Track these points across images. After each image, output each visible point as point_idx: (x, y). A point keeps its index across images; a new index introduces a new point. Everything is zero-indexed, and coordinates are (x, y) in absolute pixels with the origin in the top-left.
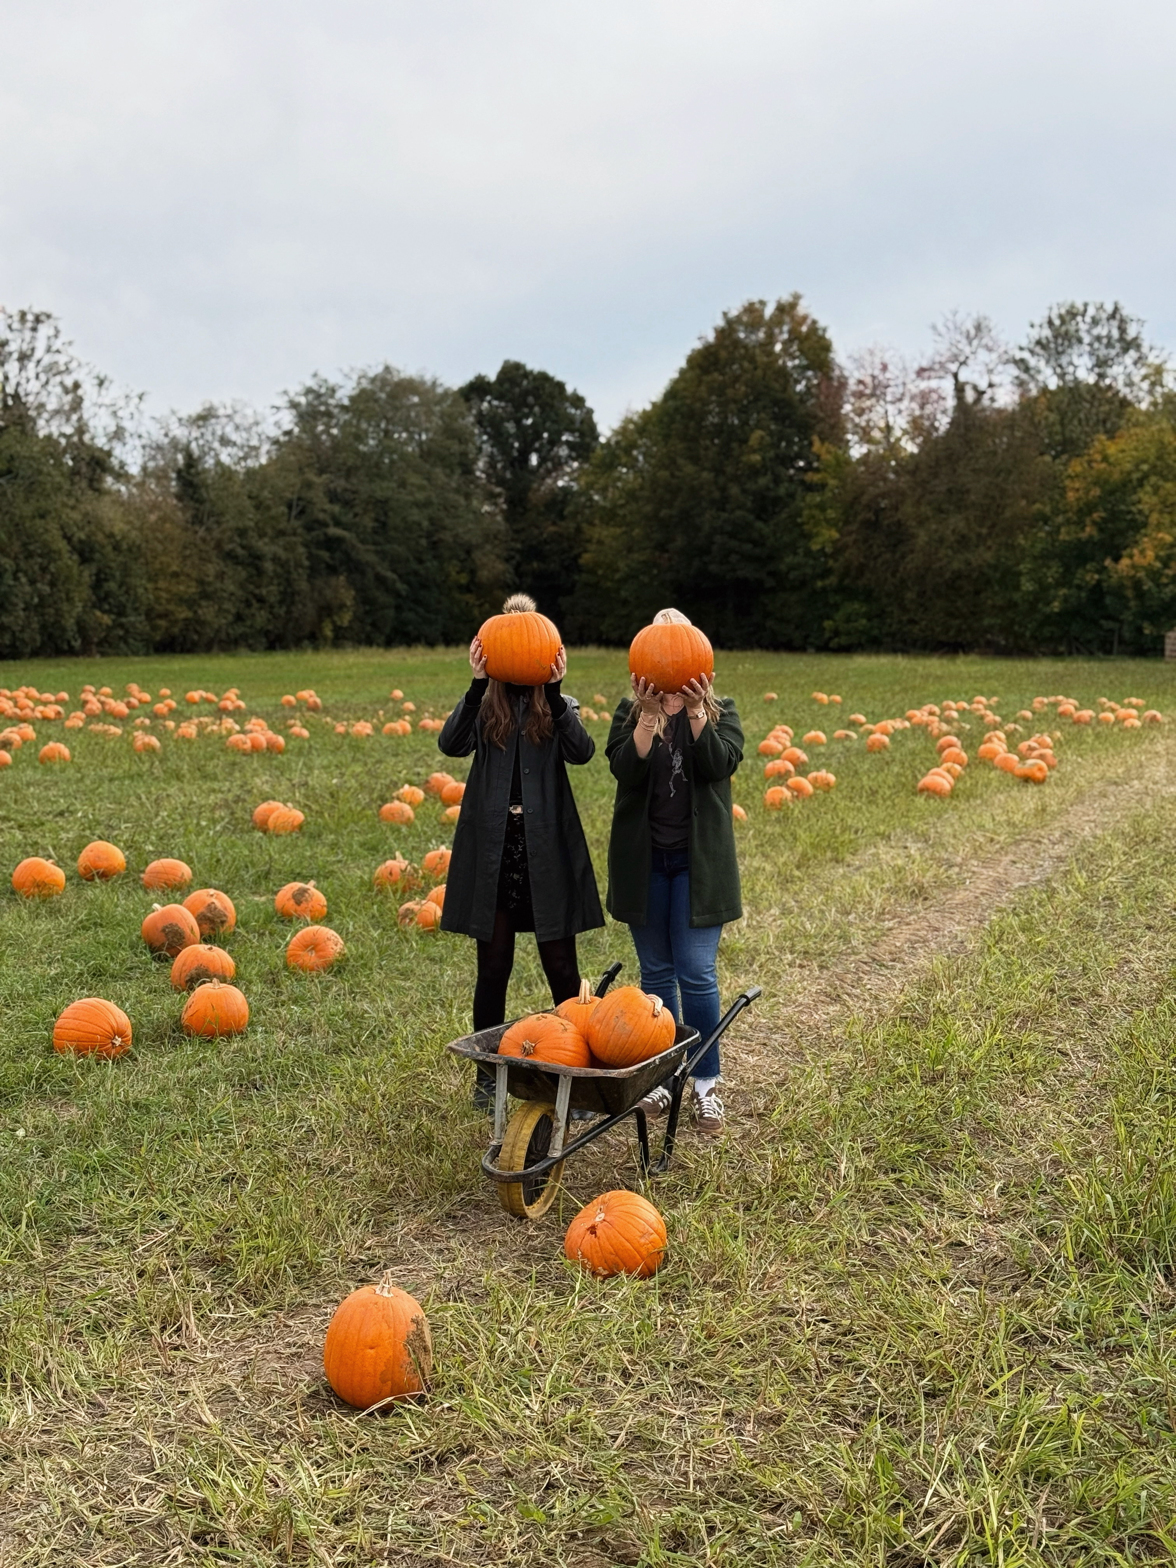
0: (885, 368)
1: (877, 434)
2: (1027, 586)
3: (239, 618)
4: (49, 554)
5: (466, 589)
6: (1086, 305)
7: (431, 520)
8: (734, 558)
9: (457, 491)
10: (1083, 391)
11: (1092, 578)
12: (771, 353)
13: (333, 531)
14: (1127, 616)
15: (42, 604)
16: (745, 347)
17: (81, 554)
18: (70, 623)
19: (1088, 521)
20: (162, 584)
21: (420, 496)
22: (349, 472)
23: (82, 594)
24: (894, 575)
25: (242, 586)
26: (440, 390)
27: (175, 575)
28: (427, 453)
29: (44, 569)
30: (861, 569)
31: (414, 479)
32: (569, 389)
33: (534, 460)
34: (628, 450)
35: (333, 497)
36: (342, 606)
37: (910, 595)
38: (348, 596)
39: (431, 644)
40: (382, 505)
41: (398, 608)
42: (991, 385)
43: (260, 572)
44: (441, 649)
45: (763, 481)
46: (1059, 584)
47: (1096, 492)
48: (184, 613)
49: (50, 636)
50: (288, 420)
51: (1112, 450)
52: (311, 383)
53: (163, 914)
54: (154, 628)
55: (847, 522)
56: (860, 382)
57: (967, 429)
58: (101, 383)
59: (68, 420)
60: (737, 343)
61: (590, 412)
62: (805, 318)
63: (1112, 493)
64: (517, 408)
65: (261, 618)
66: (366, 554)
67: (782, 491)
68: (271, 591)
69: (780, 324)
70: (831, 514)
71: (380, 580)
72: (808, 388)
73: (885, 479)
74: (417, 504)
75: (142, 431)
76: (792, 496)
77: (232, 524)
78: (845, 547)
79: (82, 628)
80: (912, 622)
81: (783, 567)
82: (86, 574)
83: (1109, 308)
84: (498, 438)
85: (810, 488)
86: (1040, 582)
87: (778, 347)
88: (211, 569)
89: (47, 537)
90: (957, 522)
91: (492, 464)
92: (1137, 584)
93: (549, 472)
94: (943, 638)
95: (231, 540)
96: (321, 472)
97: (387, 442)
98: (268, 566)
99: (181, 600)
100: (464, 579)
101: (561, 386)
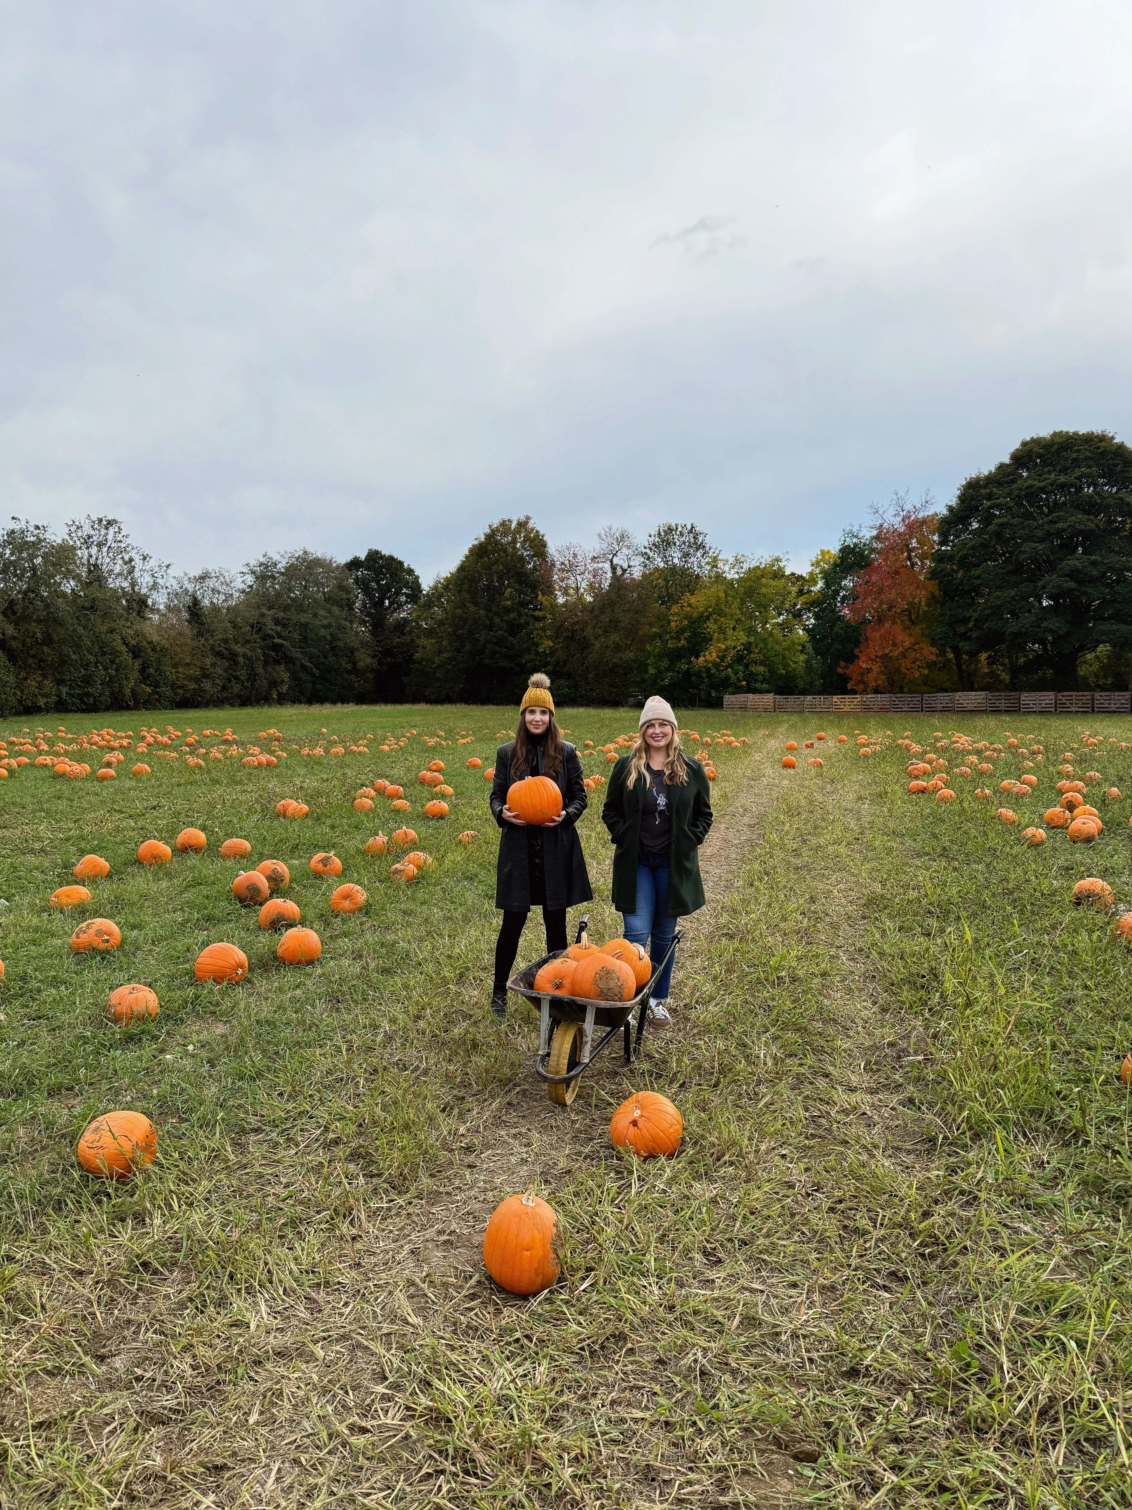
0: (575, 556)
1: (571, 591)
2: (652, 671)
3: (224, 688)
4: (115, 653)
5: (350, 672)
6: (677, 525)
7: (331, 635)
8: (497, 656)
9: (346, 619)
10: (677, 569)
11: (685, 667)
12: (515, 548)
13: (277, 640)
14: (703, 687)
15: (111, 681)
16: (502, 545)
17: (133, 653)
18: (127, 691)
19: (682, 637)
20: (180, 670)
21: (325, 622)
22: (286, 608)
23: (134, 675)
24: (582, 665)
25: (226, 671)
26: (334, 565)
27: (188, 664)
28: (329, 599)
29: (112, 662)
30: (565, 662)
31: (322, 613)
32: (406, 565)
33: (387, 602)
34: (439, 599)
35: (277, 622)
36: (283, 681)
37: (591, 676)
38: (286, 676)
39: (334, 702)
40: (304, 626)
41: (314, 683)
42: (629, 567)
43: (236, 663)
44: (339, 705)
45: (512, 615)
46: (668, 670)
47: (686, 622)
48: (193, 686)
49: (116, 698)
50: (250, 579)
51: (693, 600)
52: (262, 560)
53: (247, 877)
54: (176, 694)
55: (557, 637)
56: (562, 563)
57: (619, 589)
58: (145, 558)
59: (126, 579)
60: (497, 542)
61: (417, 577)
62: (532, 529)
63: (694, 623)
64: (377, 575)
65: (236, 688)
66: (296, 654)
67: (522, 621)
68: (242, 674)
69: (520, 532)
70: (549, 633)
71: (303, 667)
72: (534, 566)
73: (576, 615)
74: (324, 627)
75: (168, 585)
76: (527, 623)
77: (220, 637)
78: (557, 649)
79: (134, 694)
80: (591, 689)
81: (524, 661)
82: (136, 664)
83: (689, 527)
84: (367, 590)
85: (538, 619)
86: (657, 668)
87: (518, 545)
88: (208, 661)
89: (115, 644)
90: (615, 637)
91: (364, 605)
92: (708, 670)
93: (395, 609)
94: (608, 698)
95: (220, 645)
96: (270, 608)
97: (306, 592)
98: (241, 659)
99: (191, 679)
100: (349, 667)
101: (401, 564)
